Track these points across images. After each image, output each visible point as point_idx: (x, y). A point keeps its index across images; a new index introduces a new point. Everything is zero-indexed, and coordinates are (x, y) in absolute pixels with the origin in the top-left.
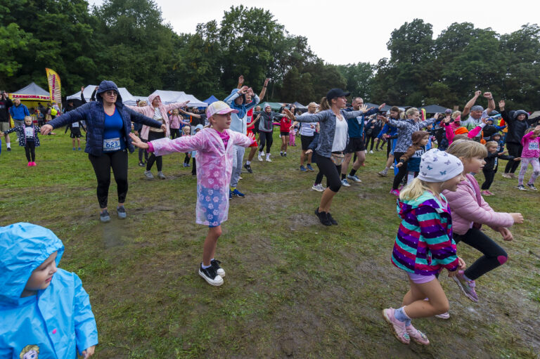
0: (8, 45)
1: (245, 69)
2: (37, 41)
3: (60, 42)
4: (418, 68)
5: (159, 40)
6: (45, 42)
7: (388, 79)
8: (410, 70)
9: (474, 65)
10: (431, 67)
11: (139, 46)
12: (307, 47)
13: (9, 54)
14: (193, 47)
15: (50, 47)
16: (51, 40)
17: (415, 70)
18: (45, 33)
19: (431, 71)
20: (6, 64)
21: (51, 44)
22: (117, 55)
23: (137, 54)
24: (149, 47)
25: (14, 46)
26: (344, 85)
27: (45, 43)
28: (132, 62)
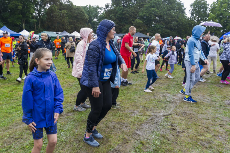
4: (127, 11)
7: (111, 17)
8: (123, 11)
9: (153, 11)
10: (133, 10)
17: (125, 12)
19: (133, 13)
26: (87, 19)
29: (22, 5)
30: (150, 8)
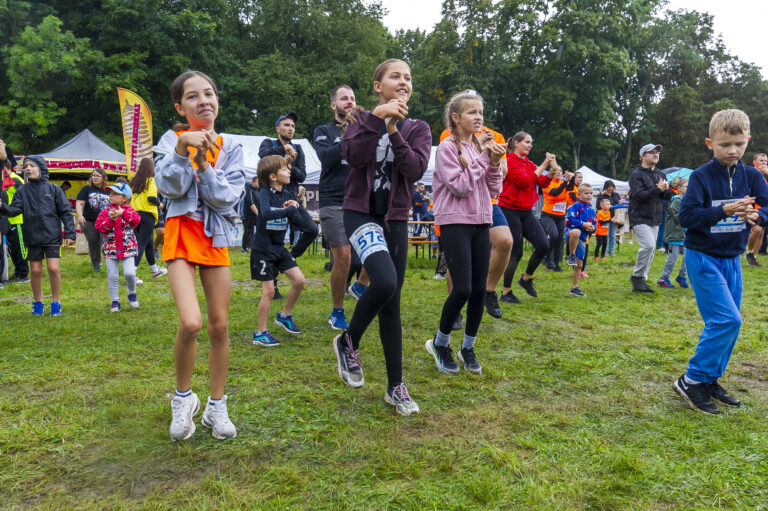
0: (40, 66)
1: (564, 98)
2: (98, 56)
3: (146, 55)
5: (358, 40)
6: (114, 56)
11: (313, 55)
12: (715, 37)
13: (40, 85)
14: (436, 50)
15: (125, 67)
16: (126, 50)
18: (116, 36)
20: (35, 108)
21: (127, 59)
22: (267, 79)
23: (310, 73)
24: (336, 57)
25: (51, 66)
27: (116, 59)
28: (299, 93)
29: (574, 96)
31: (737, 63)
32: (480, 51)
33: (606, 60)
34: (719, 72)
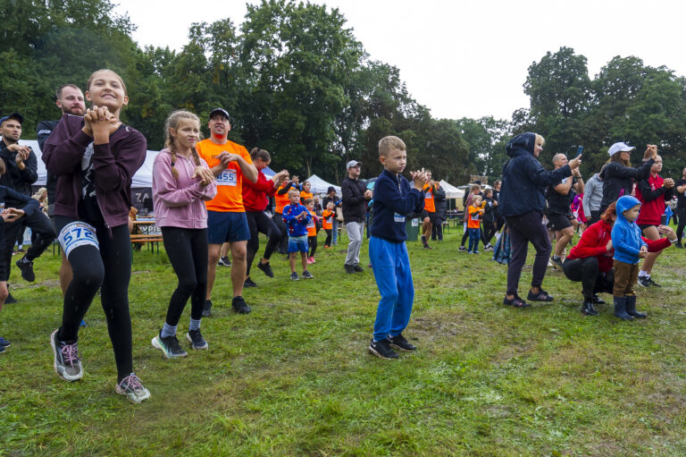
4: (576, 125)
9: (655, 120)
10: (594, 123)
12: (401, 84)
17: (571, 128)
29: (305, 118)
30: (645, 115)
31: (415, 105)
32: (226, 74)
33: (327, 93)
34: (405, 110)
